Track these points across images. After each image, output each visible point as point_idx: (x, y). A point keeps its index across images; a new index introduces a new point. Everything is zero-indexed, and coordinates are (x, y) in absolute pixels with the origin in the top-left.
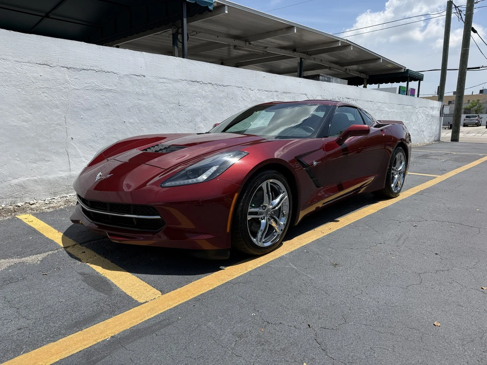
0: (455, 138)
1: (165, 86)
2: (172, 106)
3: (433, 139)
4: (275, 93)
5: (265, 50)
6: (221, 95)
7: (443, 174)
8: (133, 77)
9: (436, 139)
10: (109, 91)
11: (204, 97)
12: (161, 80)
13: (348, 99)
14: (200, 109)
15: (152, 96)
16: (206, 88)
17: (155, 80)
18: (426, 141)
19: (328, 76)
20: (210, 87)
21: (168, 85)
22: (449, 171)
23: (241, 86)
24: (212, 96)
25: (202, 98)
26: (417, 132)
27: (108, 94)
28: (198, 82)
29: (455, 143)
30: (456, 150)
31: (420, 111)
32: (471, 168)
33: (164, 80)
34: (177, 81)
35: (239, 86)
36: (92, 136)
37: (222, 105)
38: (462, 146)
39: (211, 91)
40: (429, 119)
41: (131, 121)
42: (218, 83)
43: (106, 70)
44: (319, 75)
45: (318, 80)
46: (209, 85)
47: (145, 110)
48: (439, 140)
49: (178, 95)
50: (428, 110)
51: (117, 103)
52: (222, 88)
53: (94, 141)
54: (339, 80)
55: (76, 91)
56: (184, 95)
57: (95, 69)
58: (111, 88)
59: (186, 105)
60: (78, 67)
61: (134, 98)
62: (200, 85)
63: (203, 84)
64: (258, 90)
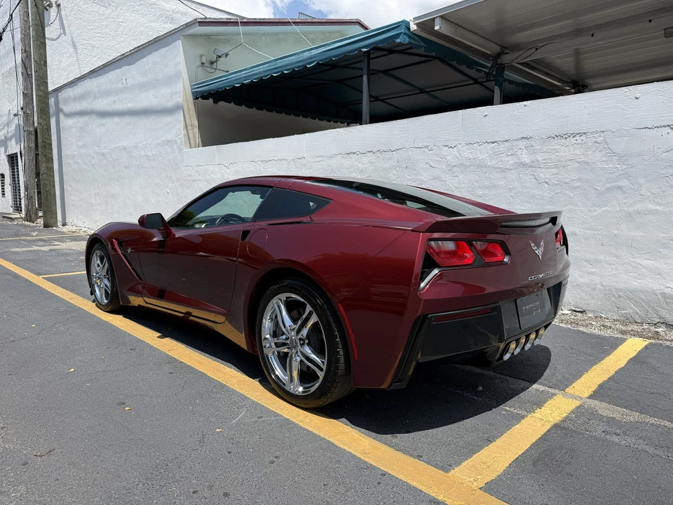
1: (320, 165)
6: (387, 165)
8: (296, 161)
11: (361, 170)
12: (318, 159)
16: (364, 159)
17: (312, 160)
20: (370, 157)
21: (323, 163)
23: (426, 144)
24: (373, 168)
28: (354, 153)
33: (321, 159)
34: (332, 156)
35: (420, 145)
37: (387, 177)
39: (370, 162)
42: (382, 148)
52: (388, 155)
56: (337, 172)
64: (467, 144)
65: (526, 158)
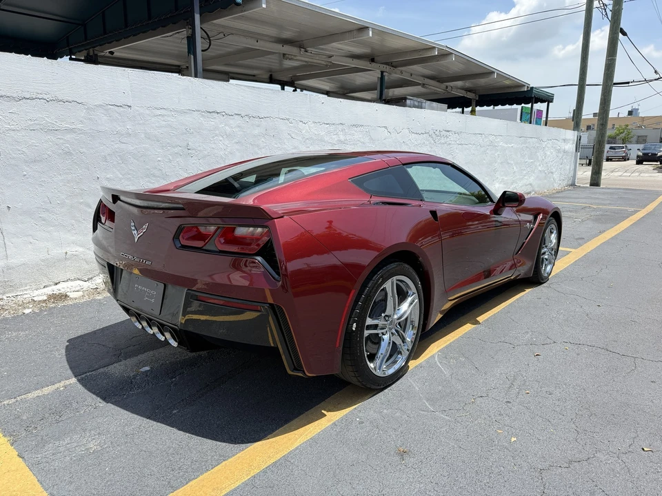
0: (595, 182)
1: (164, 121)
2: (176, 150)
3: (565, 183)
4: (340, 127)
5: (330, 60)
6: (256, 132)
7: (580, 245)
8: (110, 109)
9: (570, 182)
10: (72, 131)
11: (228, 136)
12: (159, 112)
13: (448, 131)
14: (222, 153)
15: (143, 136)
16: (231, 122)
17: (147, 112)
18: (556, 187)
19: (419, 100)
20: (238, 121)
21: (169, 119)
22: (588, 241)
23: (288, 117)
24: (242, 133)
25: (225, 137)
26: (544, 174)
27: (68, 137)
28: (218, 113)
29: (595, 189)
30: (597, 201)
31: (549, 146)
32: (618, 234)
33: (163, 112)
34: (183, 112)
35: (283, 117)
36: (44, 202)
37: (258, 146)
38: (604, 194)
39: (239, 127)
40: (560, 155)
41: (108, 176)
42: (251, 113)
43: (65, 98)
44: (405, 99)
45: (404, 105)
46: (237, 116)
47: (132, 159)
48: (573, 185)
49: (186, 134)
50: (559, 143)
51: (84, 150)
52: (257, 121)
53: (47, 210)
54: (435, 104)
55: (12, 133)
56: (195, 133)
57: (45, 97)
58: (74, 127)
59: (199, 149)
60: (15, 95)
61: (113, 141)
62: (221, 117)
63: (225, 116)
64: (314, 122)
65: (342, 138)
